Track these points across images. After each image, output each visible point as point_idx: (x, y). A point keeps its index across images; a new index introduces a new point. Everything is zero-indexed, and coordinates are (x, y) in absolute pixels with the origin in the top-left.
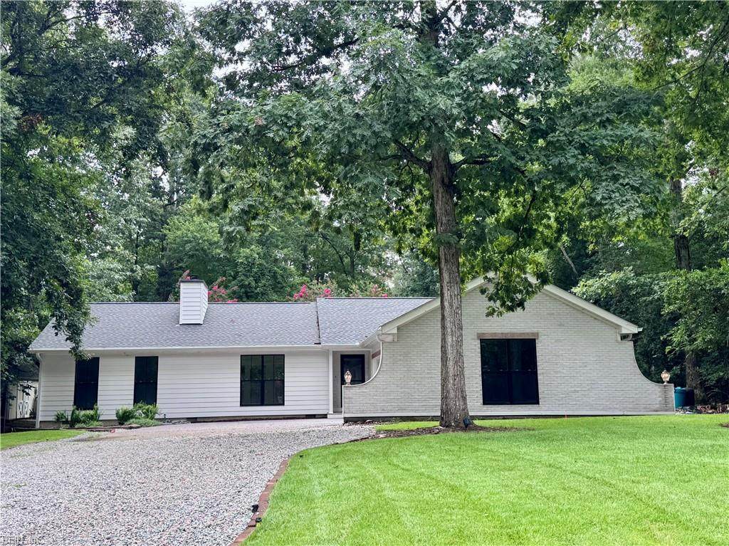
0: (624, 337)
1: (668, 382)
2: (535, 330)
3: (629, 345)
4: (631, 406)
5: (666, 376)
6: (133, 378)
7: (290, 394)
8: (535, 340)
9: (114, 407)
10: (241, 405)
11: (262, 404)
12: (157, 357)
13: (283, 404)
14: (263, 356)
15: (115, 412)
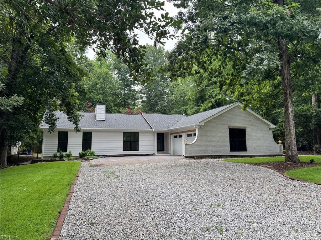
0: (270, 129)
1: (281, 144)
2: (245, 126)
3: (271, 131)
4: (272, 152)
5: (280, 142)
6: (82, 140)
7: (141, 146)
8: (245, 129)
9: (78, 151)
10: (123, 151)
11: (131, 150)
12: (91, 132)
13: (138, 150)
14: (131, 133)
15: (78, 153)
